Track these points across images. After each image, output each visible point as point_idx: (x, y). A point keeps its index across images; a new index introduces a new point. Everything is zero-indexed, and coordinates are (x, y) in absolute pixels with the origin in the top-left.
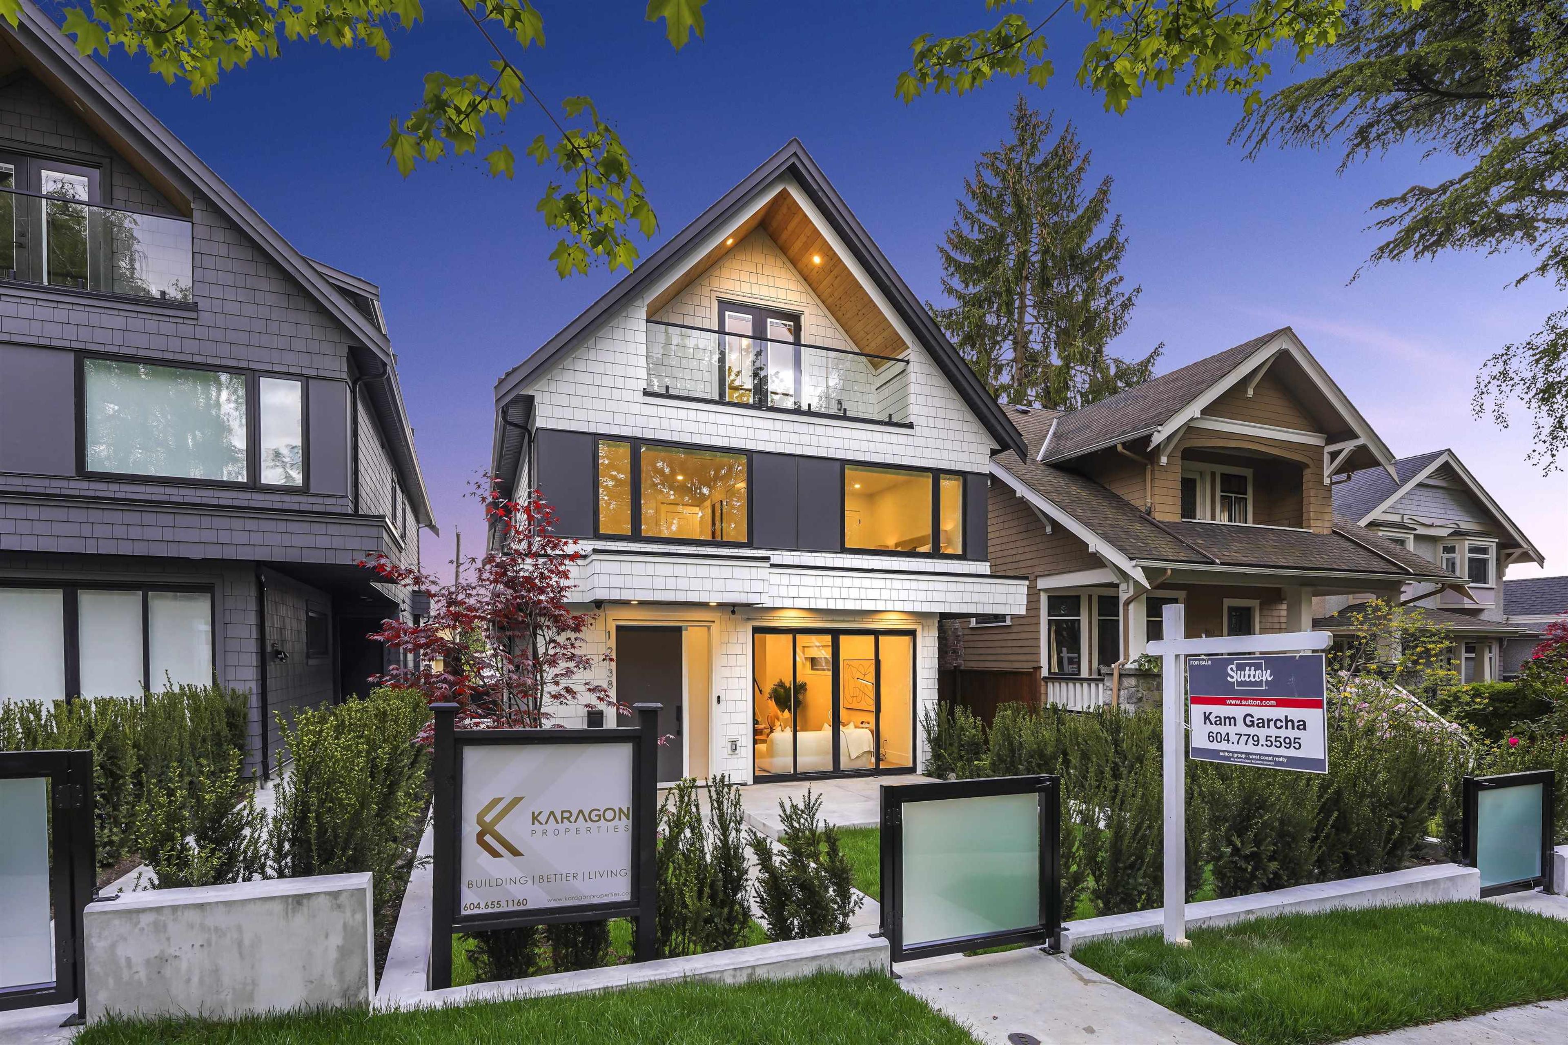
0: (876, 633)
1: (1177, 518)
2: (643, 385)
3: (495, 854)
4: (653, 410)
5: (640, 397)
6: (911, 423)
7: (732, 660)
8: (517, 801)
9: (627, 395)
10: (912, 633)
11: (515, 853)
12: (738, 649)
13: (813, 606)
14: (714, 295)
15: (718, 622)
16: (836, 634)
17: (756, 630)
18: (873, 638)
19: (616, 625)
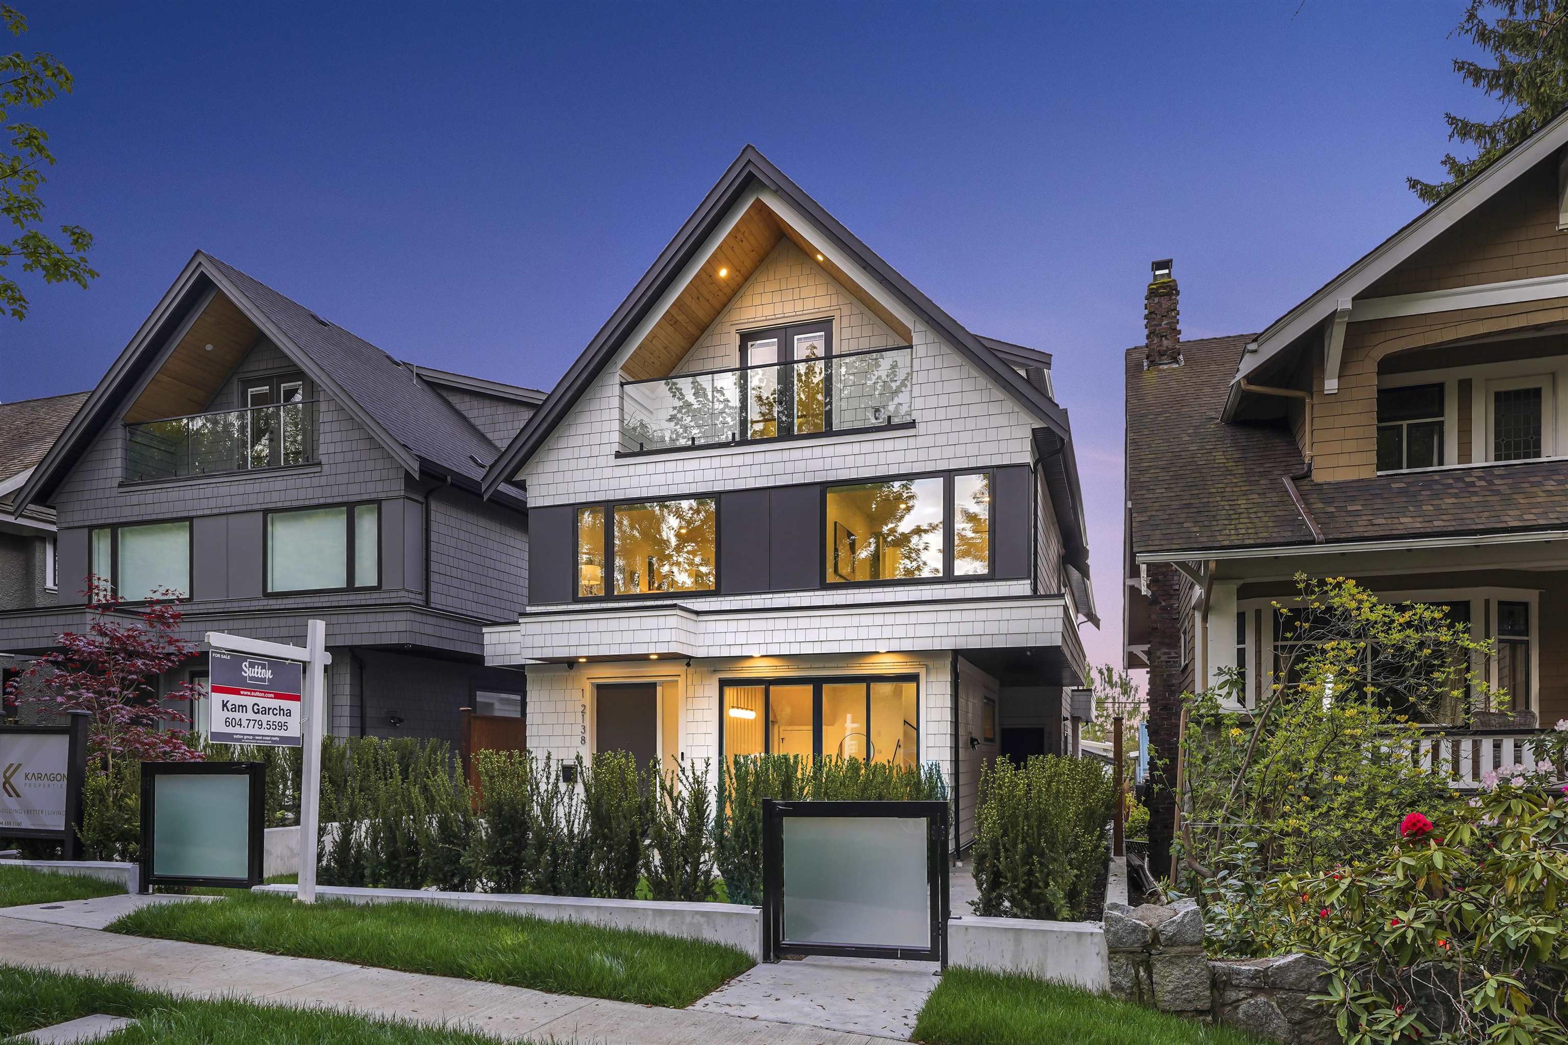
0: (869, 680)
1: (1369, 472)
2: (616, 447)
3: (10, 795)
4: (623, 471)
5: (612, 460)
6: (914, 422)
7: (698, 715)
8: (20, 765)
9: (602, 462)
10: (915, 678)
11: (18, 796)
12: (703, 703)
13: (786, 652)
14: (733, 330)
15: (683, 676)
16: (817, 683)
17: (724, 683)
18: (864, 685)
19: (592, 684)
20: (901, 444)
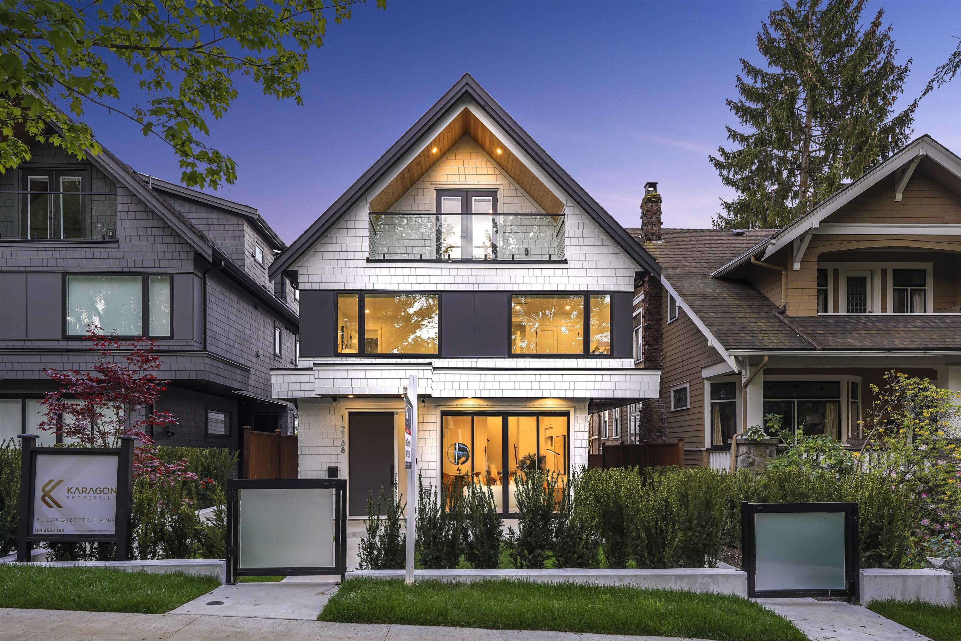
0: (538, 414)
1: (813, 314)
2: (367, 255)
3: (50, 506)
4: (372, 271)
5: (364, 263)
6: (566, 260)
7: (426, 434)
8: (60, 482)
9: (356, 263)
10: (567, 414)
11: (59, 506)
12: (430, 426)
13: (487, 396)
14: (432, 187)
16: (505, 415)
17: (444, 414)
18: (535, 418)
19: (348, 412)
20: (559, 272)
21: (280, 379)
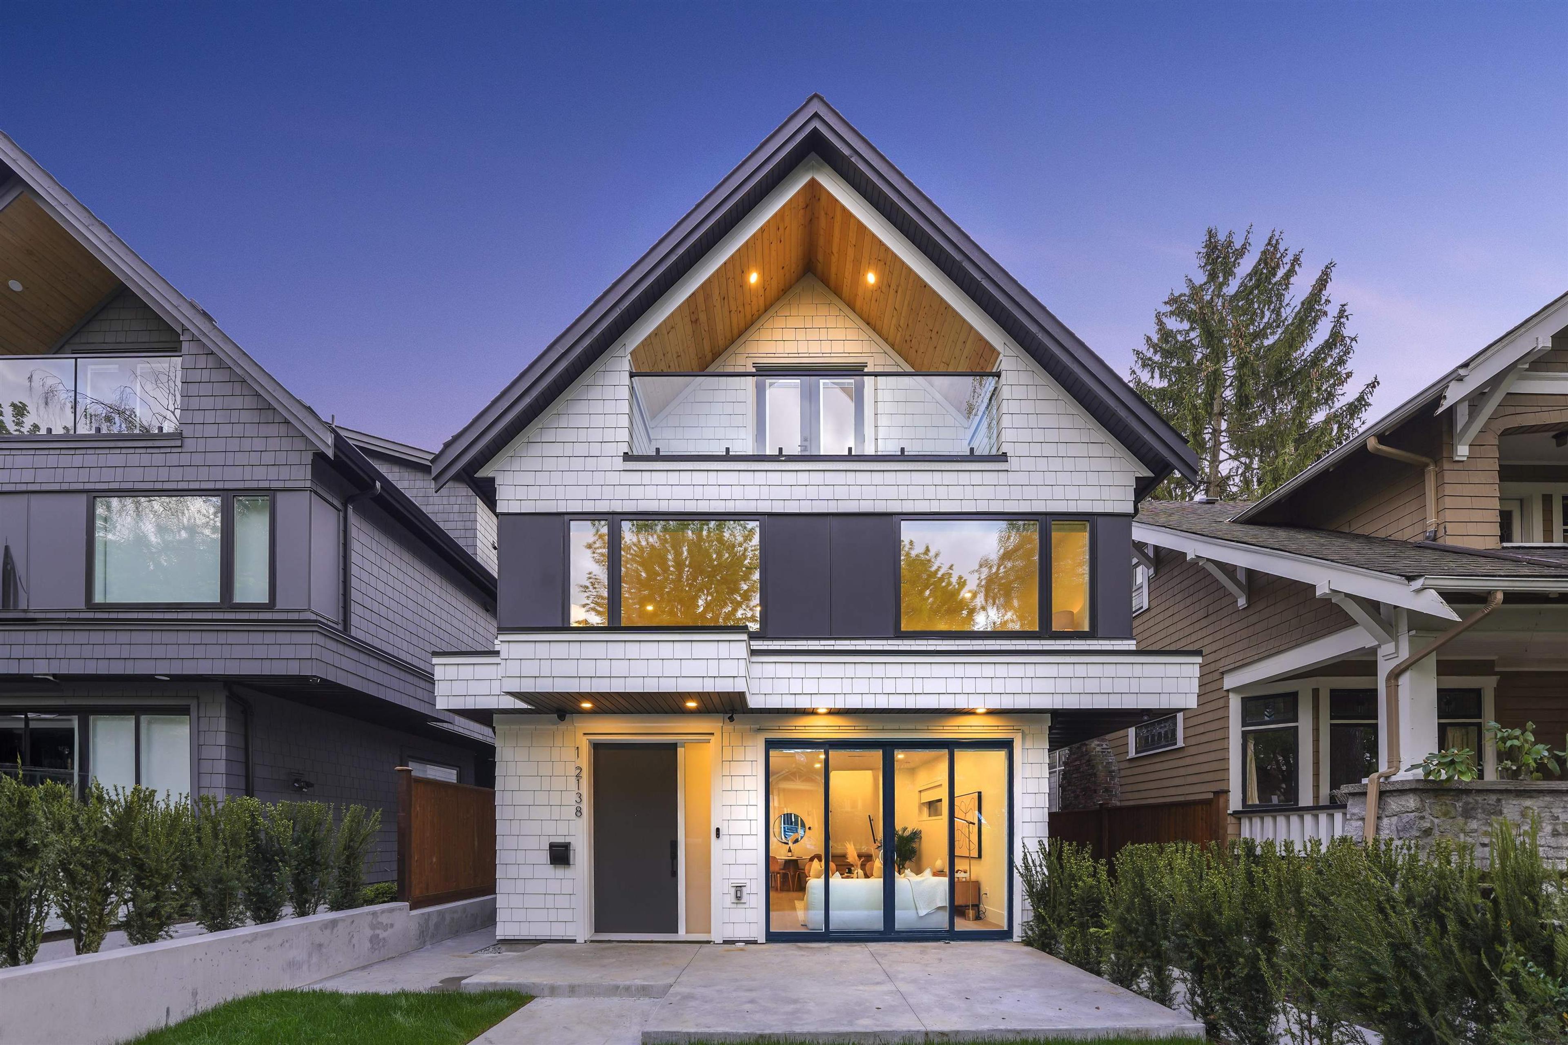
0: (952, 746)
1: (1491, 543)
2: (624, 448)
4: (634, 478)
5: (619, 464)
6: (1005, 455)
7: (738, 783)
9: (604, 463)
10: (1006, 745)
12: (745, 768)
15: (718, 734)
16: (888, 747)
17: (771, 745)
18: (946, 752)
19: (590, 741)
20: (991, 478)
21: (451, 672)
